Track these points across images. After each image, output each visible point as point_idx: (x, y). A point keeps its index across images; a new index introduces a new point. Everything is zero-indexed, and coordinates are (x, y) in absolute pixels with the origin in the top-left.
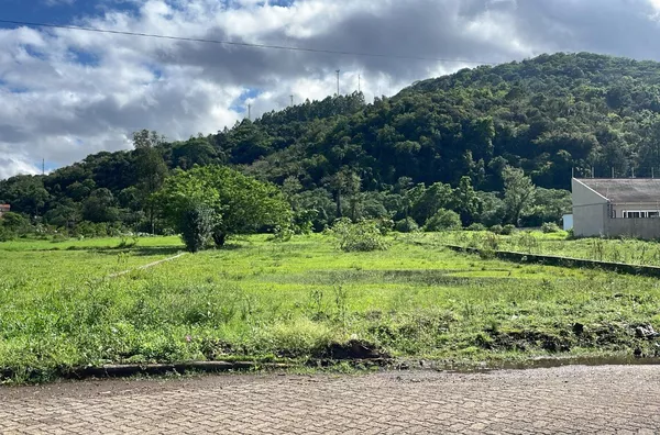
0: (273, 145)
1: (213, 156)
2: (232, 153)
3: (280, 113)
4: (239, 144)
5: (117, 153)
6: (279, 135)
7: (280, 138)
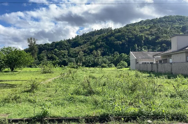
0: (83, 42)
1: (66, 46)
2: (72, 45)
3: (88, 33)
4: (74, 42)
5: (40, 45)
6: (85, 40)
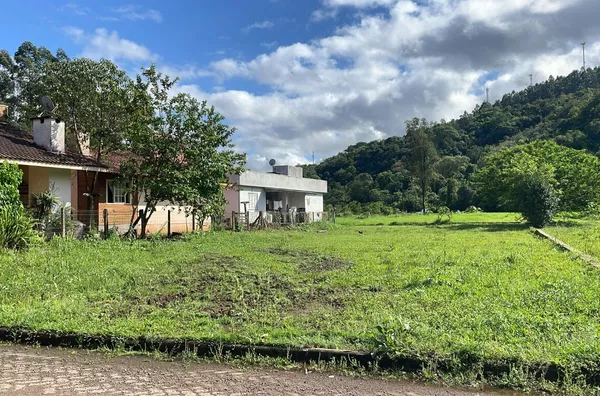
0: (518, 125)
1: (458, 140)
2: (477, 136)
3: (521, 93)
4: (483, 127)
5: (372, 143)
6: (523, 114)
7: (525, 117)
